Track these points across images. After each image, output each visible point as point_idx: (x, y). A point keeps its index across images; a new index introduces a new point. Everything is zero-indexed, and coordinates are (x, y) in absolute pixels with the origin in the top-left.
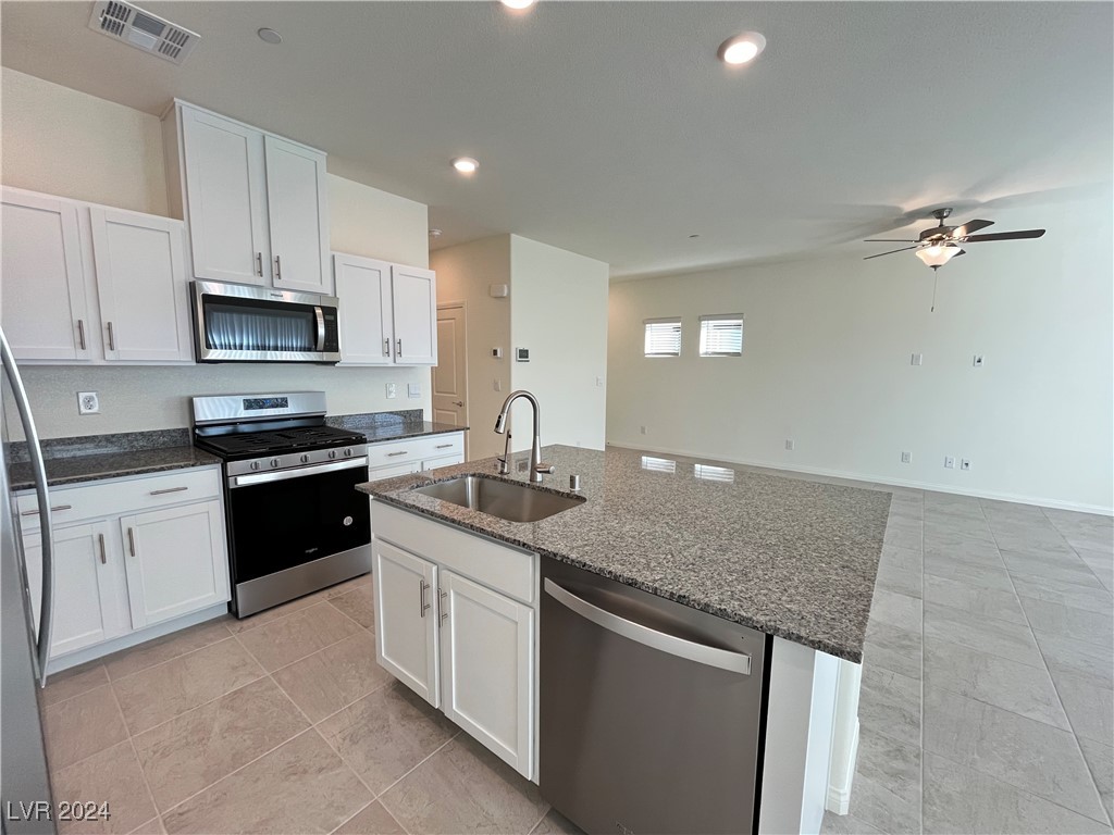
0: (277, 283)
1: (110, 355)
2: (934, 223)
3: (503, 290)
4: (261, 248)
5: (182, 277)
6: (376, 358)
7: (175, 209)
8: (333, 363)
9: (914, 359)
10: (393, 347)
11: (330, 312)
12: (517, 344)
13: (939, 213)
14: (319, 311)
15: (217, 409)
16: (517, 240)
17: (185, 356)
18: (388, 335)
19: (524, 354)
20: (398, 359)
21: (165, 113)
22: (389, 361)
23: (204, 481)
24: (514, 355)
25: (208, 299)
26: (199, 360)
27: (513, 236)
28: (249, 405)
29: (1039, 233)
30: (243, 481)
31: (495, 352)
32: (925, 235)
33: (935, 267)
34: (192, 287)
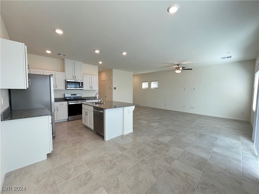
0: (75, 79)
1: (56, 88)
2: (177, 66)
3: (111, 78)
4: (73, 75)
5: (64, 79)
6: (89, 89)
7: (64, 71)
8: (83, 89)
9: (185, 89)
10: (91, 87)
11: (82, 83)
12: (114, 87)
13: (178, 65)
14: (80, 83)
15: (68, 95)
16: (113, 70)
17: (64, 89)
18: (91, 86)
19: (115, 88)
20: (92, 89)
21: (63, 60)
22: (91, 89)
23: (65, 103)
24: (113, 88)
25: (67, 82)
26: (66, 89)
27: (113, 69)
28: (72, 95)
29: (192, 69)
30: (70, 104)
31: (110, 88)
32: (176, 68)
33: (178, 74)
34: (65, 80)
